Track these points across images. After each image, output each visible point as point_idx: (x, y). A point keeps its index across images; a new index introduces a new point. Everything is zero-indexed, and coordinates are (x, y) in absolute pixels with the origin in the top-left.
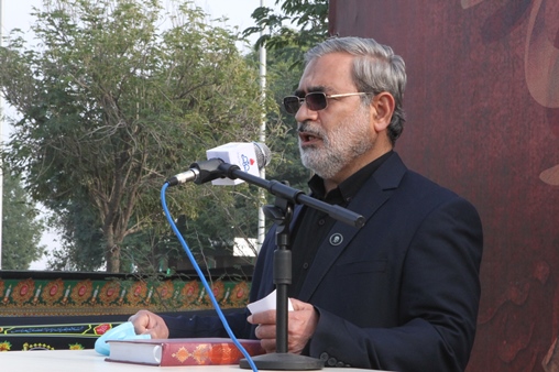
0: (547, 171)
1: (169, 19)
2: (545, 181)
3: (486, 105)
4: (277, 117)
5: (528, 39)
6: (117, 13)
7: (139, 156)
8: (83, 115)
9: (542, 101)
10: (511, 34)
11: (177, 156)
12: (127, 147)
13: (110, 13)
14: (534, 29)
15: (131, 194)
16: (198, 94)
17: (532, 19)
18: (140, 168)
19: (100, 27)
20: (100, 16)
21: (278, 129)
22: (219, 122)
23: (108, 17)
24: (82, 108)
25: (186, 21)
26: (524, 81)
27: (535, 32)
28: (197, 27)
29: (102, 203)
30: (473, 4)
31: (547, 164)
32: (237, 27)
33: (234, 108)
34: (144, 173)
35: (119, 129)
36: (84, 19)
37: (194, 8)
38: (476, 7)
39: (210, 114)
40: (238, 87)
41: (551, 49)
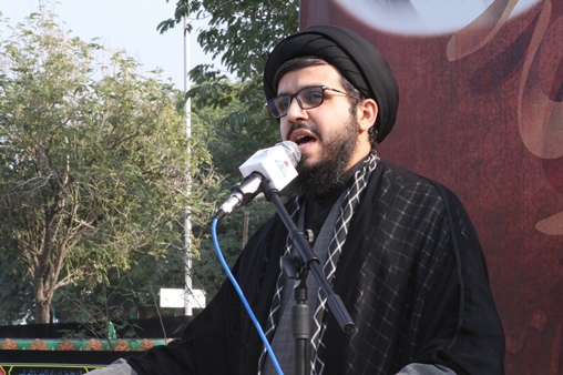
0: (544, 221)
1: (99, 70)
2: (541, 230)
3: (476, 155)
4: (209, 166)
5: (521, 92)
6: (48, 64)
7: (69, 208)
8: (11, 167)
9: (537, 152)
10: (503, 86)
11: (108, 207)
12: (57, 199)
13: (41, 63)
14: (527, 82)
15: (60, 246)
16: (130, 145)
17: (525, 72)
18: (70, 219)
19: (31, 78)
20: (31, 67)
21: (209, 181)
22: (150, 173)
23: (38, 68)
24: (11, 160)
25: (117, 71)
26: (517, 132)
27: (528, 85)
28: (128, 78)
29: (32, 256)
30: (460, 57)
31: (545, 213)
32: (170, 79)
33: (166, 158)
34: (74, 225)
35: (50, 181)
36: (15, 70)
37: (125, 59)
38: (464, 59)
39: (141, 164)
40: (169, 138)
41: (546, 101)
